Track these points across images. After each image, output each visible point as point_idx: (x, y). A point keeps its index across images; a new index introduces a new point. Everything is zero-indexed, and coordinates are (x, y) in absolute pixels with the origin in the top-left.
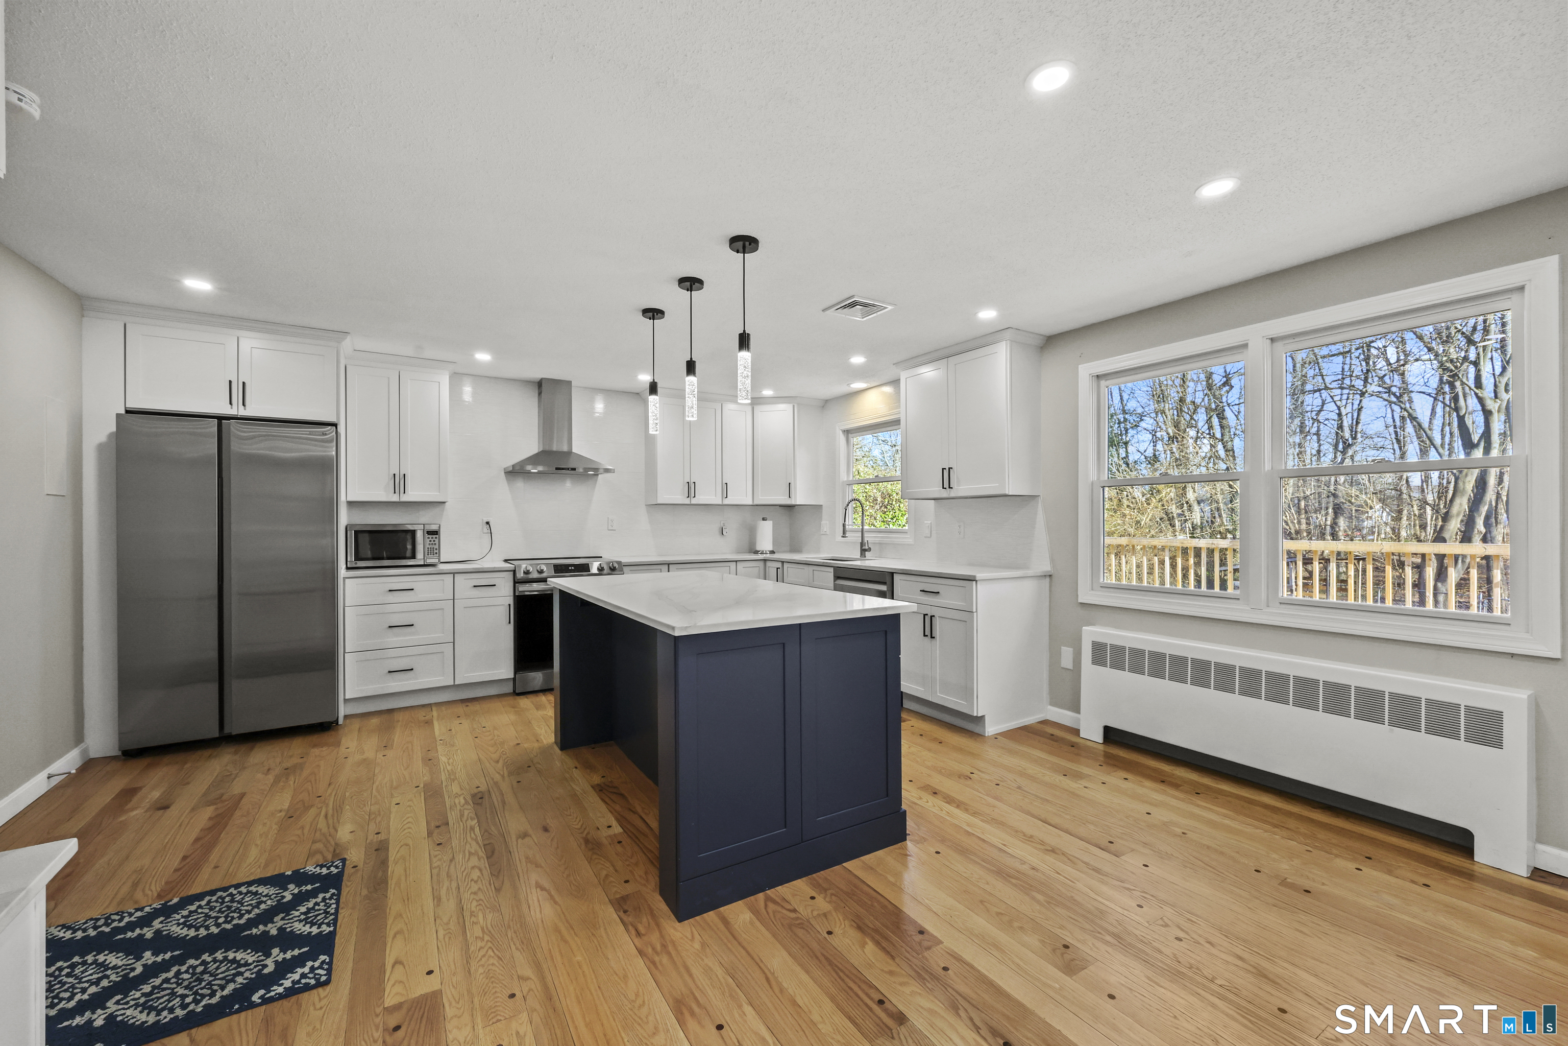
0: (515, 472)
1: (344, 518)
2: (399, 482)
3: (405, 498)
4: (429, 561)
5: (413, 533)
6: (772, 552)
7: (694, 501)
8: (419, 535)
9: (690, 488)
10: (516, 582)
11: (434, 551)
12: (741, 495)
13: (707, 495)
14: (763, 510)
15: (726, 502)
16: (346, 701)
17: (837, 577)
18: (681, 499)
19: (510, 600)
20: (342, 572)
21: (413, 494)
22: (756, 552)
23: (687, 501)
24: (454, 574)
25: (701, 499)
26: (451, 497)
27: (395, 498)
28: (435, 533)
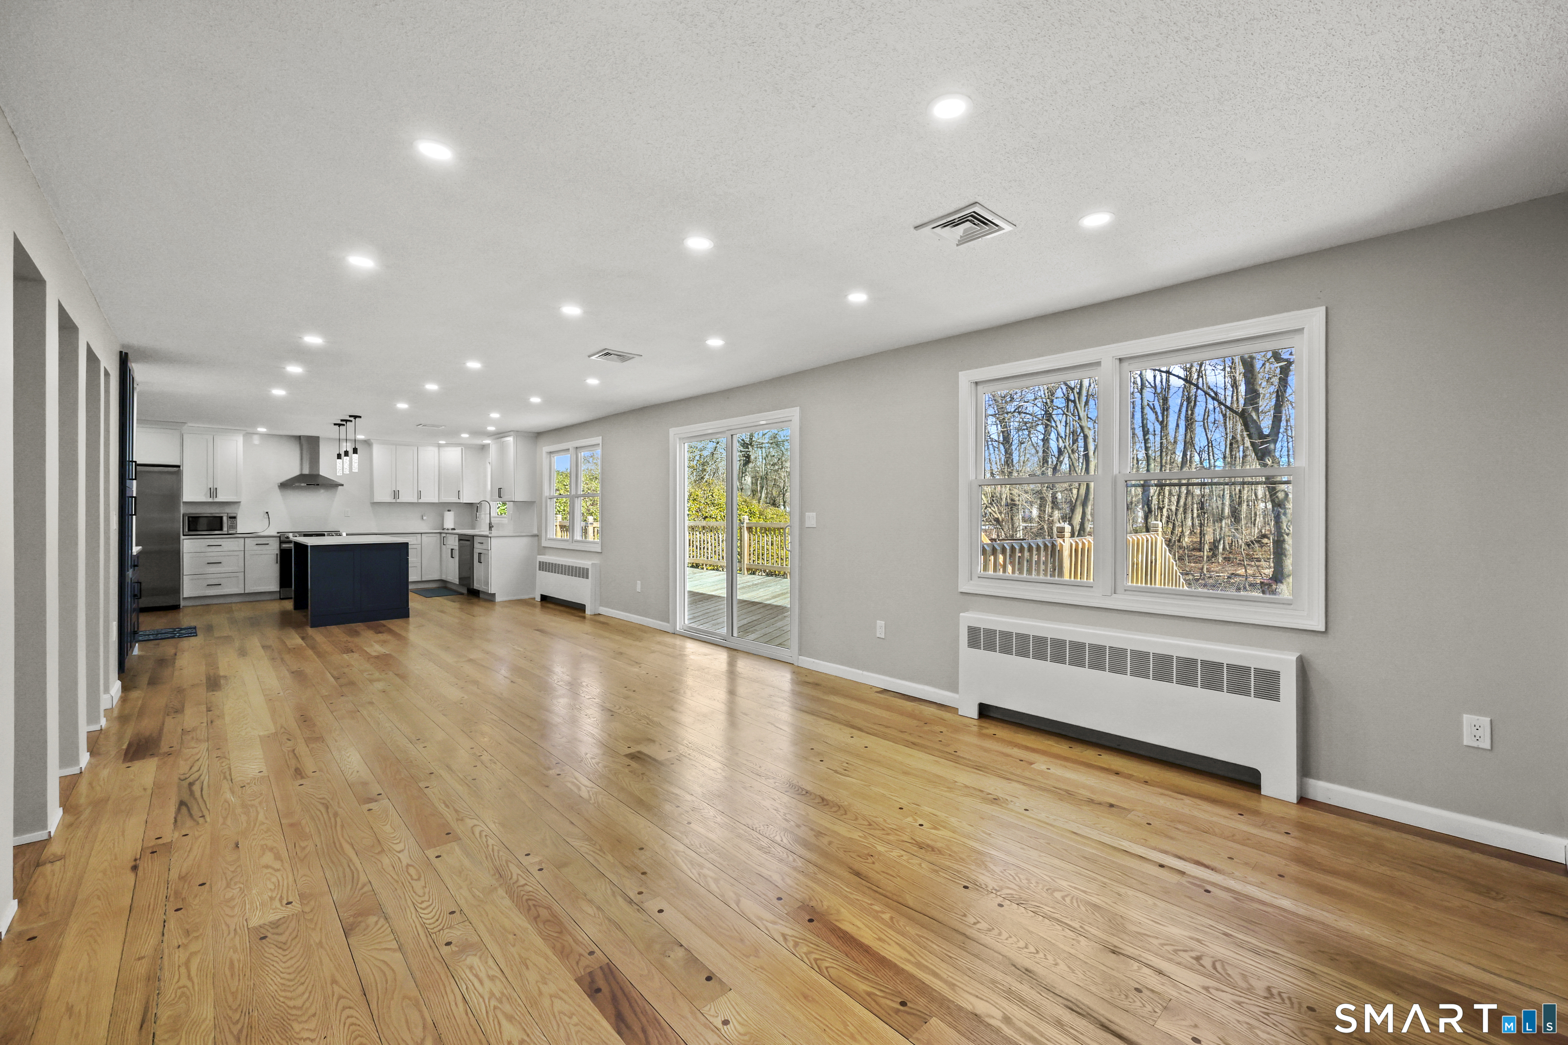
0: (285, 486)
1: (183, 510)
2: (213, 492)
3: (216, 500)
4: (230, 532)
5: (221, 518)
6: (454, 529)
7: (398, 501)
8: (225, 519)
9: (396, 494)
10: (281, 542)
11: (234, 526)
12: (430, 496)
13: (407, 496)
14: (447, 506)
15: (420, 501)
16: (185, 599)
17: (460, 540)
18: (389, 499)
19: (278, 552)
20: (182, 537)
21: (221, 498)
22: (444, 529)
23: (394, 501)
24: (244, 538)
25: (402, 499)
26: (243, 499)
27: (210, 500)
28: (235, 518)
